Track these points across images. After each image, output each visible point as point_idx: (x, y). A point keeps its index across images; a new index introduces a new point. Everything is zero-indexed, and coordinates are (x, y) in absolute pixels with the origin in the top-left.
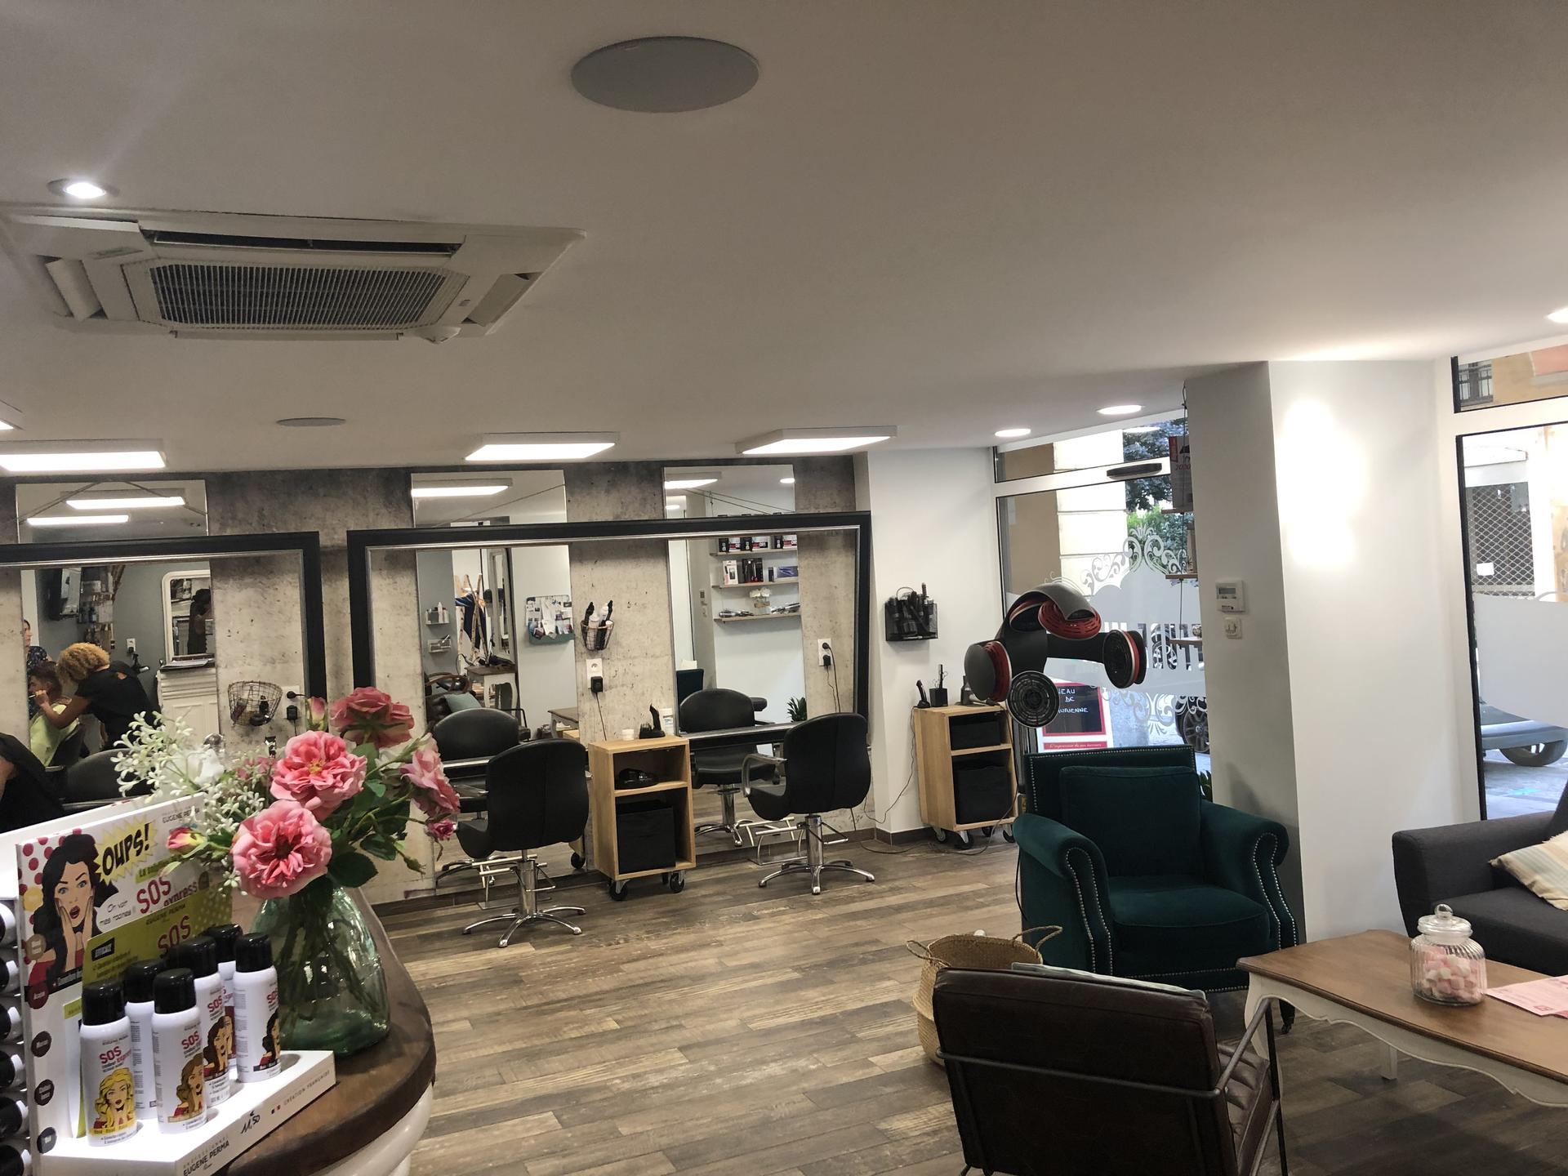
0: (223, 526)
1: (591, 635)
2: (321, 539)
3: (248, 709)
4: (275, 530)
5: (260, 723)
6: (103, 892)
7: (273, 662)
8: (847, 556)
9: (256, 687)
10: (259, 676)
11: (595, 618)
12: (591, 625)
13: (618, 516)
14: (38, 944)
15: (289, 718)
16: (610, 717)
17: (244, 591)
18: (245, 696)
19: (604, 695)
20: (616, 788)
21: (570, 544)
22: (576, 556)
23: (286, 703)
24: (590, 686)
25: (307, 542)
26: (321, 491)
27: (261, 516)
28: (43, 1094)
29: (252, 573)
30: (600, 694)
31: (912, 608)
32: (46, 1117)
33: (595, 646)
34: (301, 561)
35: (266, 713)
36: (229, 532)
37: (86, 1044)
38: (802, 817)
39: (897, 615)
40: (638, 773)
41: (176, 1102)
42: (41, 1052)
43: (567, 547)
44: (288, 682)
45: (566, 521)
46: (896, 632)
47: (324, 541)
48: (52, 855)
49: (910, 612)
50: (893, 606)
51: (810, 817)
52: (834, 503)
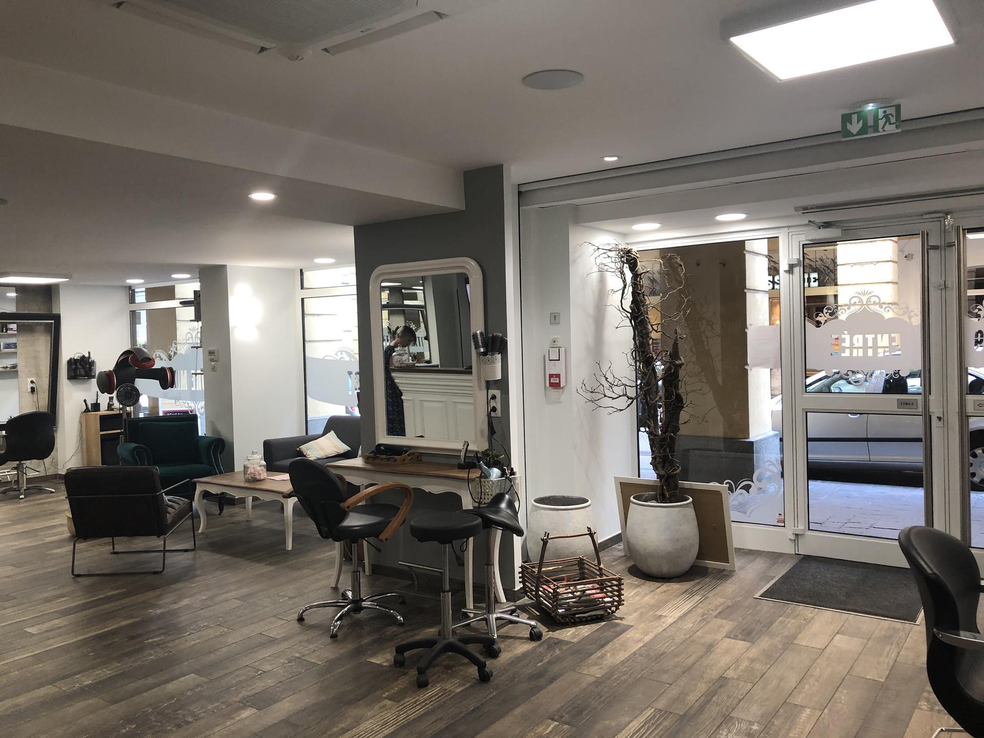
8: (46, 336)
31: (82, 363)
38: (15, 464)
39: (74, 366)
46: (73, 375)
49: (81, 365)
50: (71, 362)
51: (20, 464)
52: (40, 309)
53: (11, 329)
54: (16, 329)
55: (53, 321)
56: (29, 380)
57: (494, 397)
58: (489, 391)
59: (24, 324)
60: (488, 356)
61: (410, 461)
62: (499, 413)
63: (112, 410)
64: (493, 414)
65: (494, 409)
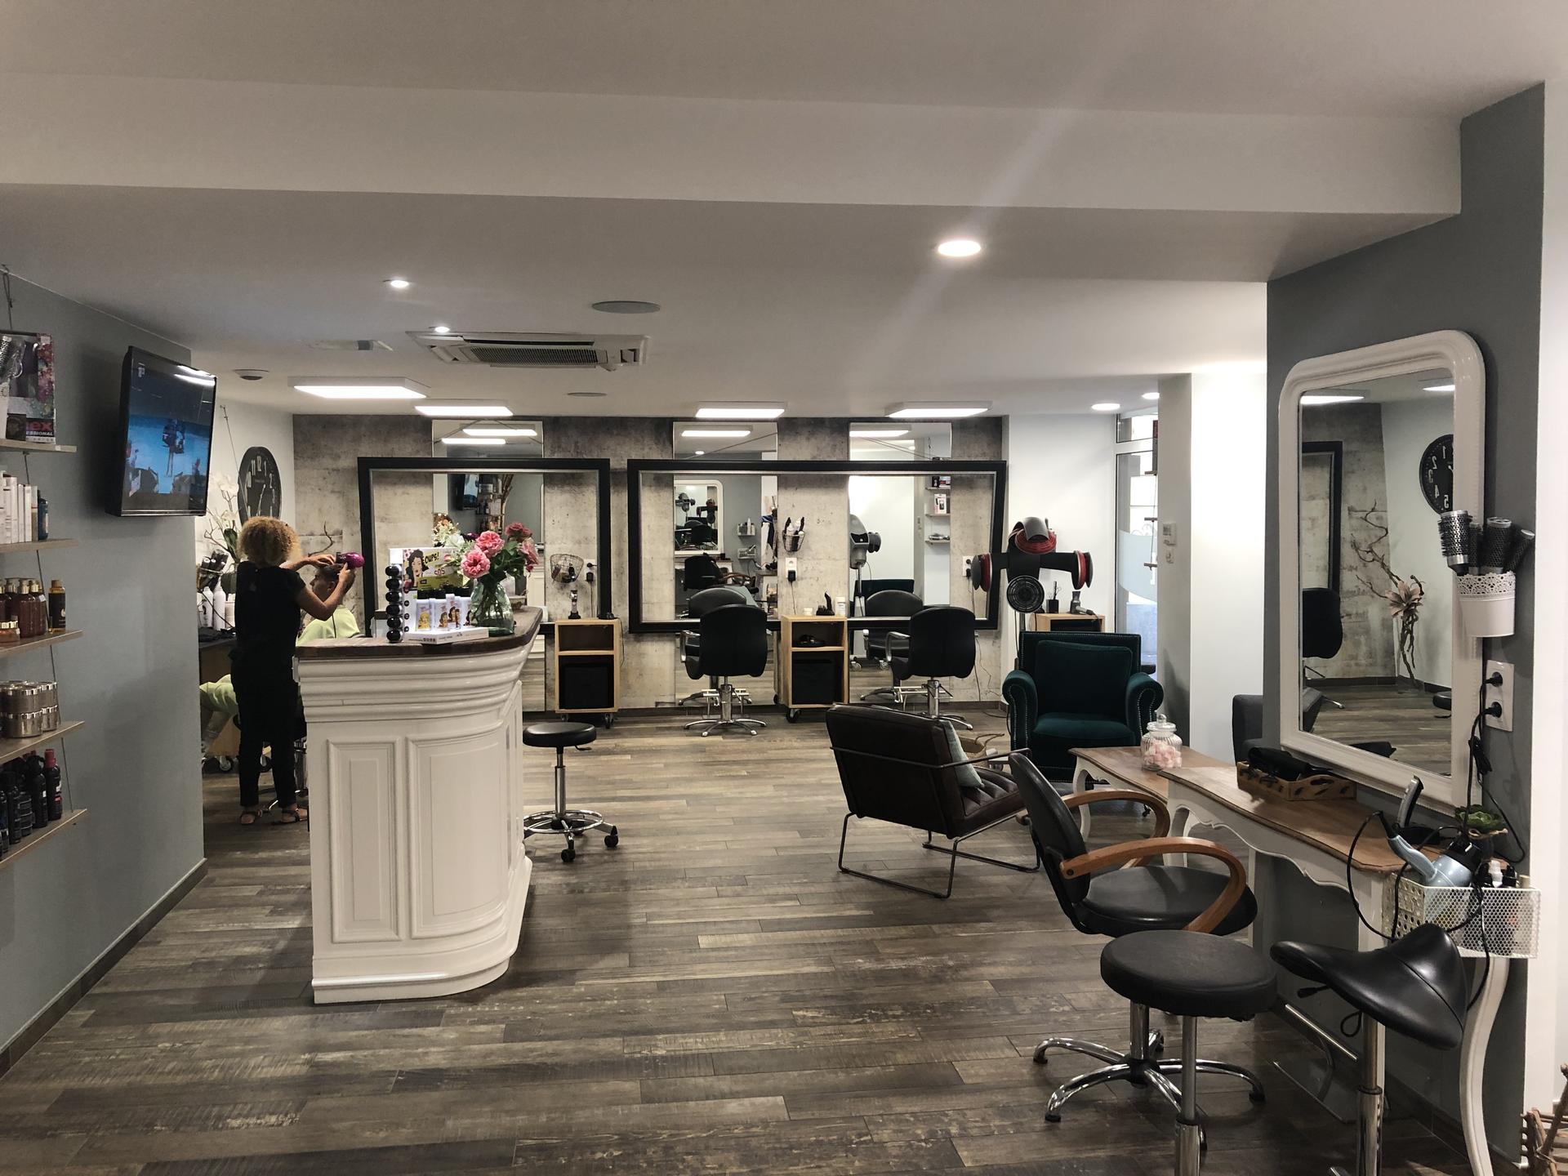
0: (553, 453)
1: (789, 540)
2: (611, 463)
3: (561, 571)
4: (585, 457)
5: (569, 581)
6: (425, 568)
7: (579, 542)
9: (568, 558)
10: (570, 551)
11: (791, 529)
12: (788, 533)
13: (814, 457)
14: (407, 577)
15: (588, 580)
16: (800, 599)
17: (563, 496)
18: (560, 563)
19: (797, 584)
20: (793, 646)
21: (779, 476)
22: (783, 484)
23: (586, 570)
24: (787, 576)
25: (602, 465)
26: (615, 432)
27: (576, 446)
28: (407, 617)
29: (569, 484)
30: (794, 583)
32: (406, 623)
33: (791, 548)
34: (597, 477)
35: (574, 575)
36: (556, 456)
37: (417, 604)
38: (925, 680)
40: (811, 637)
41: (439, 623)
42: (407, 605)
43: (776, 477)
44: (588, 557)
45: (776, 459)
47: (613, 464)
48: (411, 554)
51: (932, 680)
52: (984, 453)
53: (944, 482)
54: (949, 483)
55: (995, 473)
56: (965, 558)
57: (1497, 680)
58: (1490, 663)
59: (961, 478)
60: (1468, 576)
61: (1318, 796)
62: (1506, 721)
63: (1077, 612)
64: (1491, 720)
65: (1497, 710)
